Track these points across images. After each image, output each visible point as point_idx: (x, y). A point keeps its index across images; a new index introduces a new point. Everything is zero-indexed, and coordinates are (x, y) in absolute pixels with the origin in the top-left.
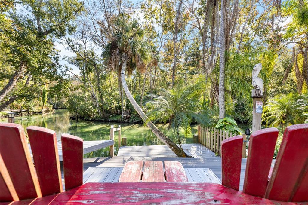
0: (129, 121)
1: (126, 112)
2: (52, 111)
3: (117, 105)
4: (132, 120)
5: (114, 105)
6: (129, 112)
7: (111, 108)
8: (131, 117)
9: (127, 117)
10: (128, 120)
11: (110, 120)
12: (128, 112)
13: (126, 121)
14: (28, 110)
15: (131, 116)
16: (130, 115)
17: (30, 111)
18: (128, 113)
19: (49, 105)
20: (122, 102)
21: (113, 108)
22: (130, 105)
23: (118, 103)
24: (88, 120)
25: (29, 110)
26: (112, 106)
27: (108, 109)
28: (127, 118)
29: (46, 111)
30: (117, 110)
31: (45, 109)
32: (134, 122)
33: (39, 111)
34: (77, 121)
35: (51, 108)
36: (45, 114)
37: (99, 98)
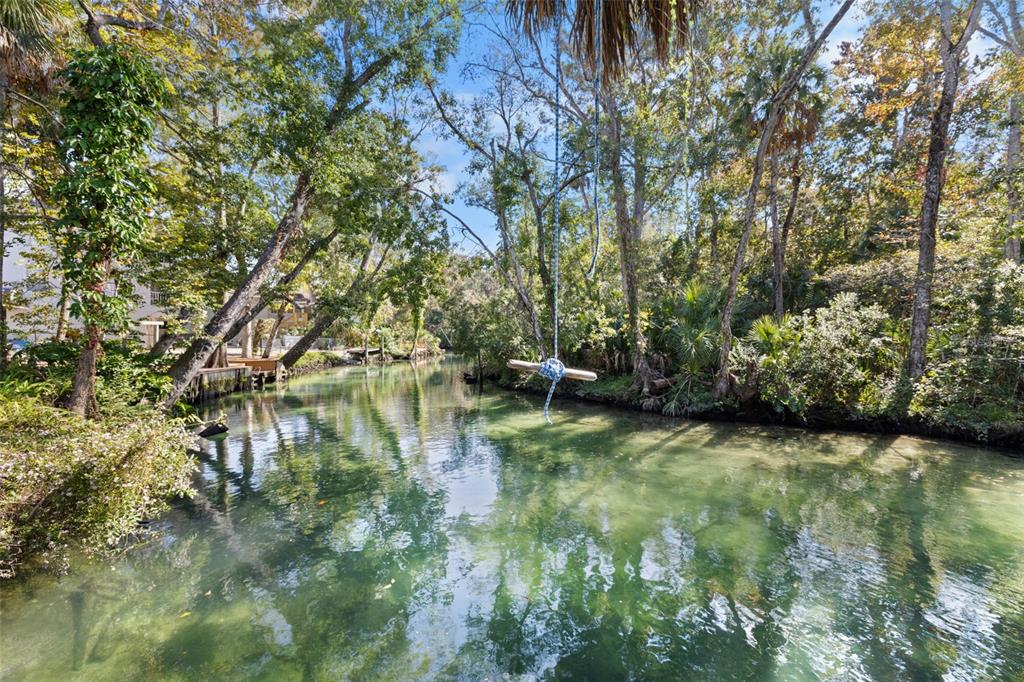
0: (663, 405)
1: (650, 365)
2: (438, 354)
3: (612, 332)
4: (679, 400)
5: (598, 332)
6: (666, 363)
7: (586, 346)
8: (674, 389)
9: (653, 384)
10: (661, 400)
11: (582, 395)
12: (658, 362)
13: (649, 403)
14: (381, 349)
15: (675, 383)
16: (667, 376)
17: (386, 353)
18: (656, 369)
19: (432, 338)
20: (632, 321)
21: (595, 344)
22: (667, 332)
23: (616, 326)
24: (508, 388)
25: (384, 350)
26: (592, 335)
27: (574, 350)
28: (656, 391)
29: (423, 355)
30: (610, 352)
31: (422, 350)
32: (690, 410)
33: (405, 354)
34: (481, 388)
35: (436, 348)
36: (422, 362)
37: (543, 306)
